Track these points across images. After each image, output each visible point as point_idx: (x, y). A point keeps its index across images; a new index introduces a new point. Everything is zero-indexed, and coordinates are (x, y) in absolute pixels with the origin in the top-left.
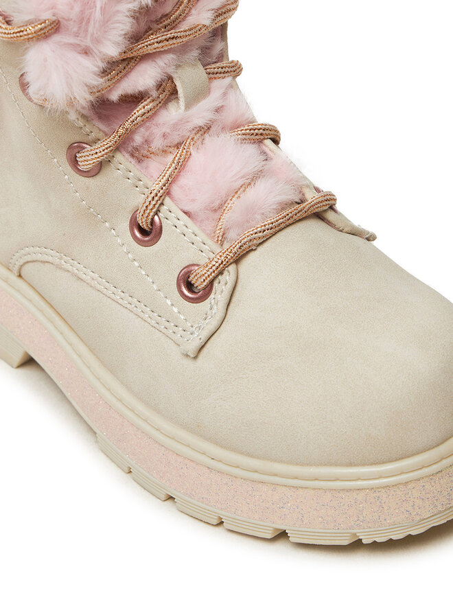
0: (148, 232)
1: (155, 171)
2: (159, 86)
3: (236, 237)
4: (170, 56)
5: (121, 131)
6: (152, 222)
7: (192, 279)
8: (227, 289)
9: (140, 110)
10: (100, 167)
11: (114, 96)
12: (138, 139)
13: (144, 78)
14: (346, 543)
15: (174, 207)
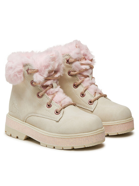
0: (49, 106)
1: (50, 97)
2: (51, 85)
3: (63, 105)
4: (52, 80)
5: (46, 90)
6: (50, 104)
7: (57, 111)
8: (63, 112)
9: (48, 88)
10: (42, 96)
11: (45, 84)
12: (48, 92)
13: (49, 83)
14: (71, 149)
15: (54, 102)
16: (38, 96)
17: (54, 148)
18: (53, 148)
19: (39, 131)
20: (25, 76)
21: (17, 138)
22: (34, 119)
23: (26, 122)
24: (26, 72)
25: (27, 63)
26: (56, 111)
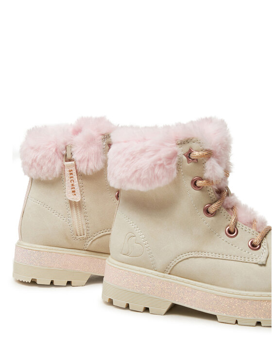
7: (254, 243)
8: (266, 245)
15: (240, 223)
16: (207, 212)
17: (259, 324)
18: (255, 324)
19: (214, 291)
20: (181, 167)
21: (147, 310)
22: (196, 265)
23: (171, 273)
24: (185, 158)
25: (189, 137)
26: (252, 242)
